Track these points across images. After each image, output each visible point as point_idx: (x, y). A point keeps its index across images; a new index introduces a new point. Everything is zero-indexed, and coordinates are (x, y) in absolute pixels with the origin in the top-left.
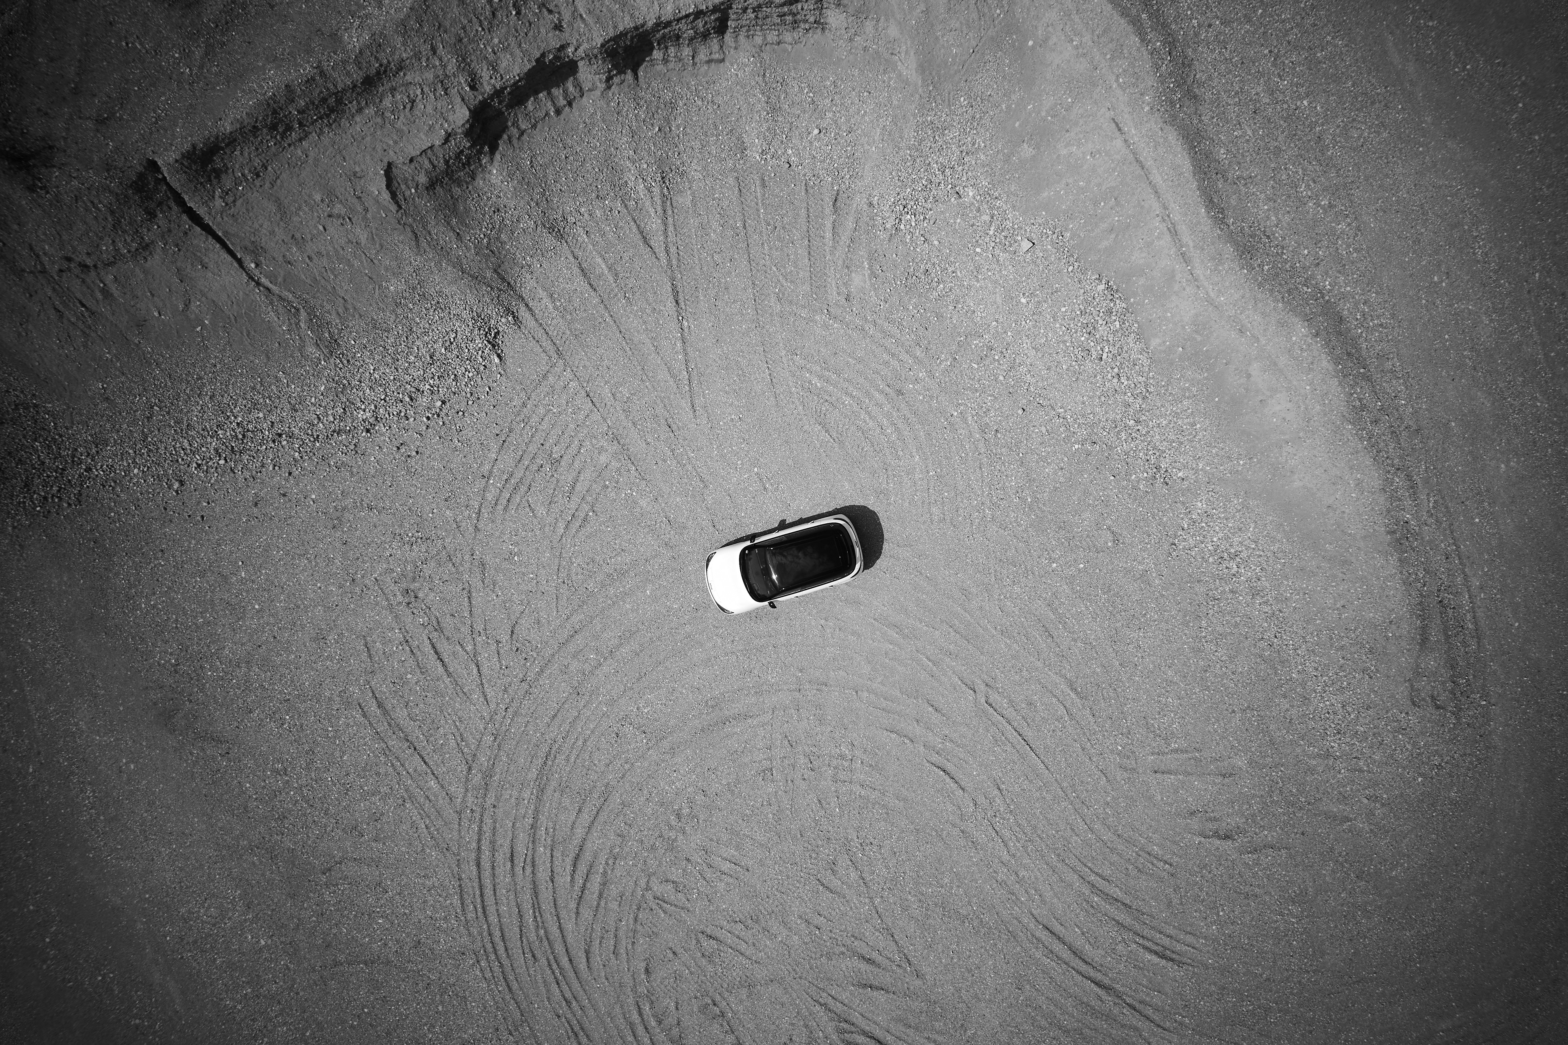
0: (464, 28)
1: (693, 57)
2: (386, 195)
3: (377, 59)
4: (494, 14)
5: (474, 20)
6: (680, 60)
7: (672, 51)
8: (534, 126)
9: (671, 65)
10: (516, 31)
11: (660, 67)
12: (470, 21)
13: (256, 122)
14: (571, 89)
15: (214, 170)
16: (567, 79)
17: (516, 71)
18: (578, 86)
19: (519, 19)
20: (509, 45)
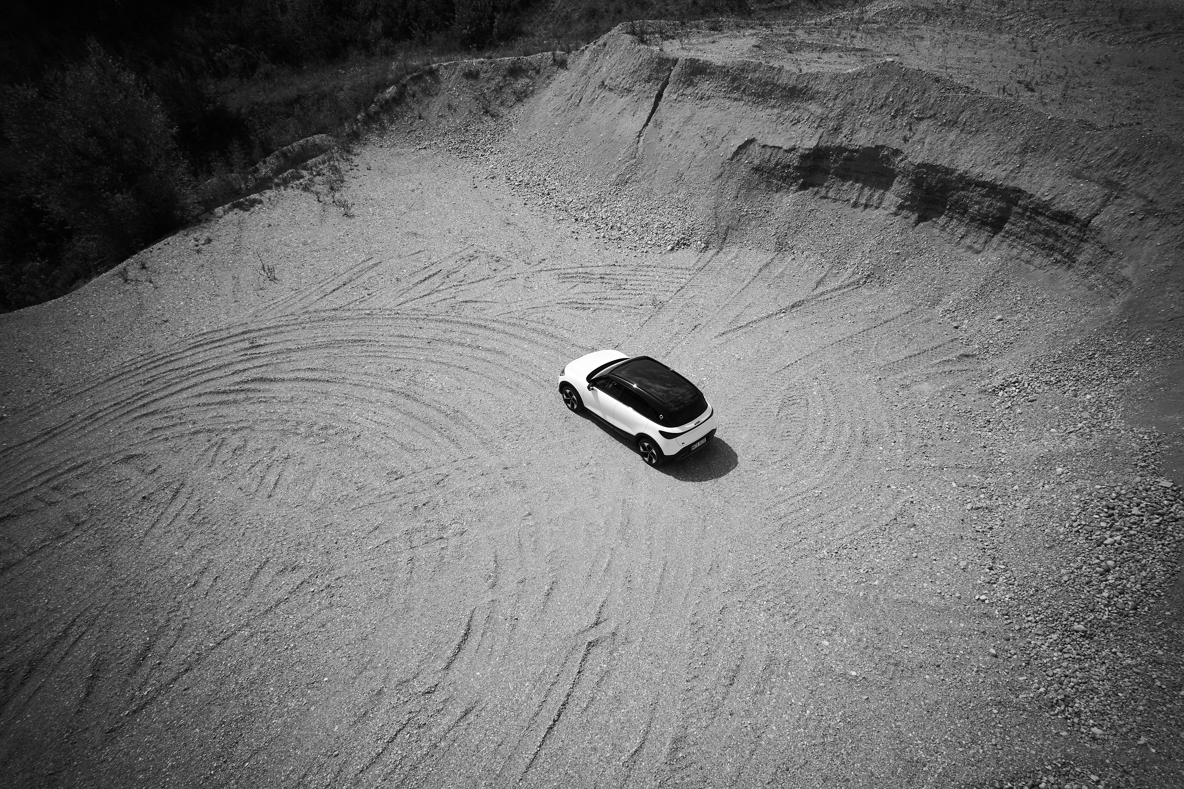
0: (861, 100)
1: (962, 238)
2: (734, 149)
3: (808, 82)
4: (882, 106)
5: (870, 101)
6: (952, 234)
7: (954, 222)
8: (835, 200)
9: (944, 234)
10: (884, 124)
11: (936, 231)
12: (867, 99)
13: (731, 68)
14: (876, 197)
15: (692, 81)
16: (880, 189)
17: (861, 143)
18: (881, 199)
19: (891, 120)
20: (872, 128)
